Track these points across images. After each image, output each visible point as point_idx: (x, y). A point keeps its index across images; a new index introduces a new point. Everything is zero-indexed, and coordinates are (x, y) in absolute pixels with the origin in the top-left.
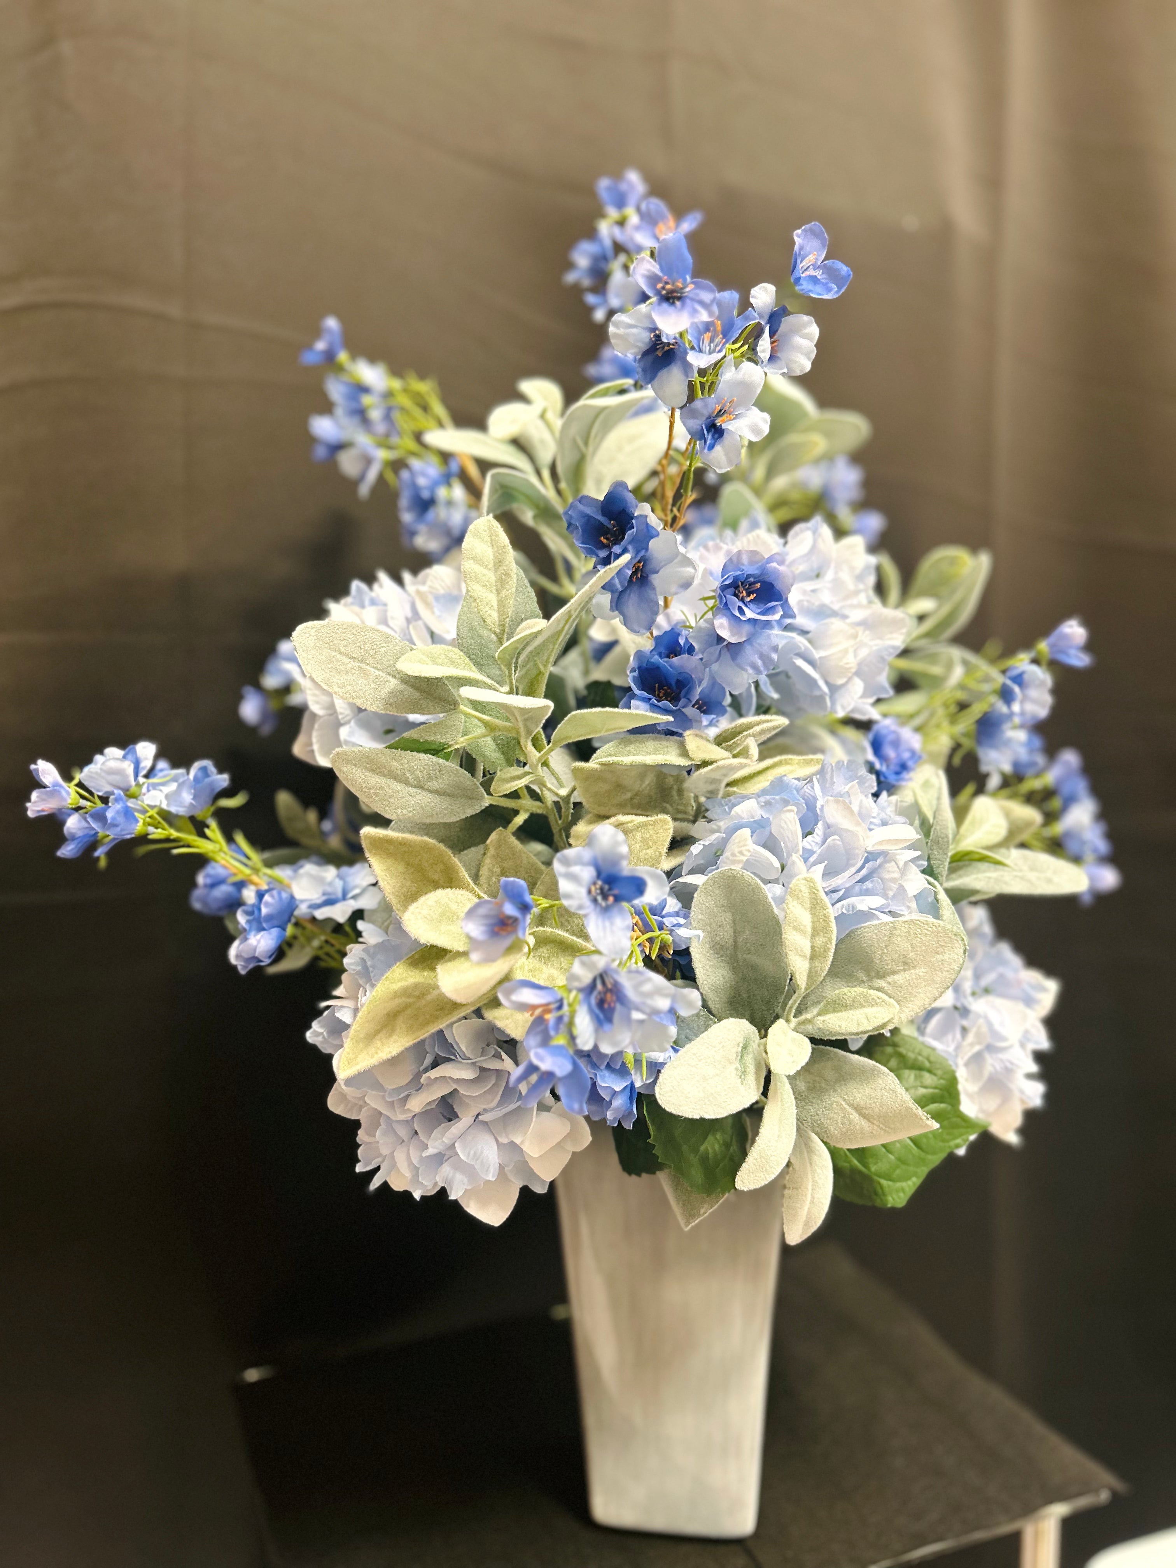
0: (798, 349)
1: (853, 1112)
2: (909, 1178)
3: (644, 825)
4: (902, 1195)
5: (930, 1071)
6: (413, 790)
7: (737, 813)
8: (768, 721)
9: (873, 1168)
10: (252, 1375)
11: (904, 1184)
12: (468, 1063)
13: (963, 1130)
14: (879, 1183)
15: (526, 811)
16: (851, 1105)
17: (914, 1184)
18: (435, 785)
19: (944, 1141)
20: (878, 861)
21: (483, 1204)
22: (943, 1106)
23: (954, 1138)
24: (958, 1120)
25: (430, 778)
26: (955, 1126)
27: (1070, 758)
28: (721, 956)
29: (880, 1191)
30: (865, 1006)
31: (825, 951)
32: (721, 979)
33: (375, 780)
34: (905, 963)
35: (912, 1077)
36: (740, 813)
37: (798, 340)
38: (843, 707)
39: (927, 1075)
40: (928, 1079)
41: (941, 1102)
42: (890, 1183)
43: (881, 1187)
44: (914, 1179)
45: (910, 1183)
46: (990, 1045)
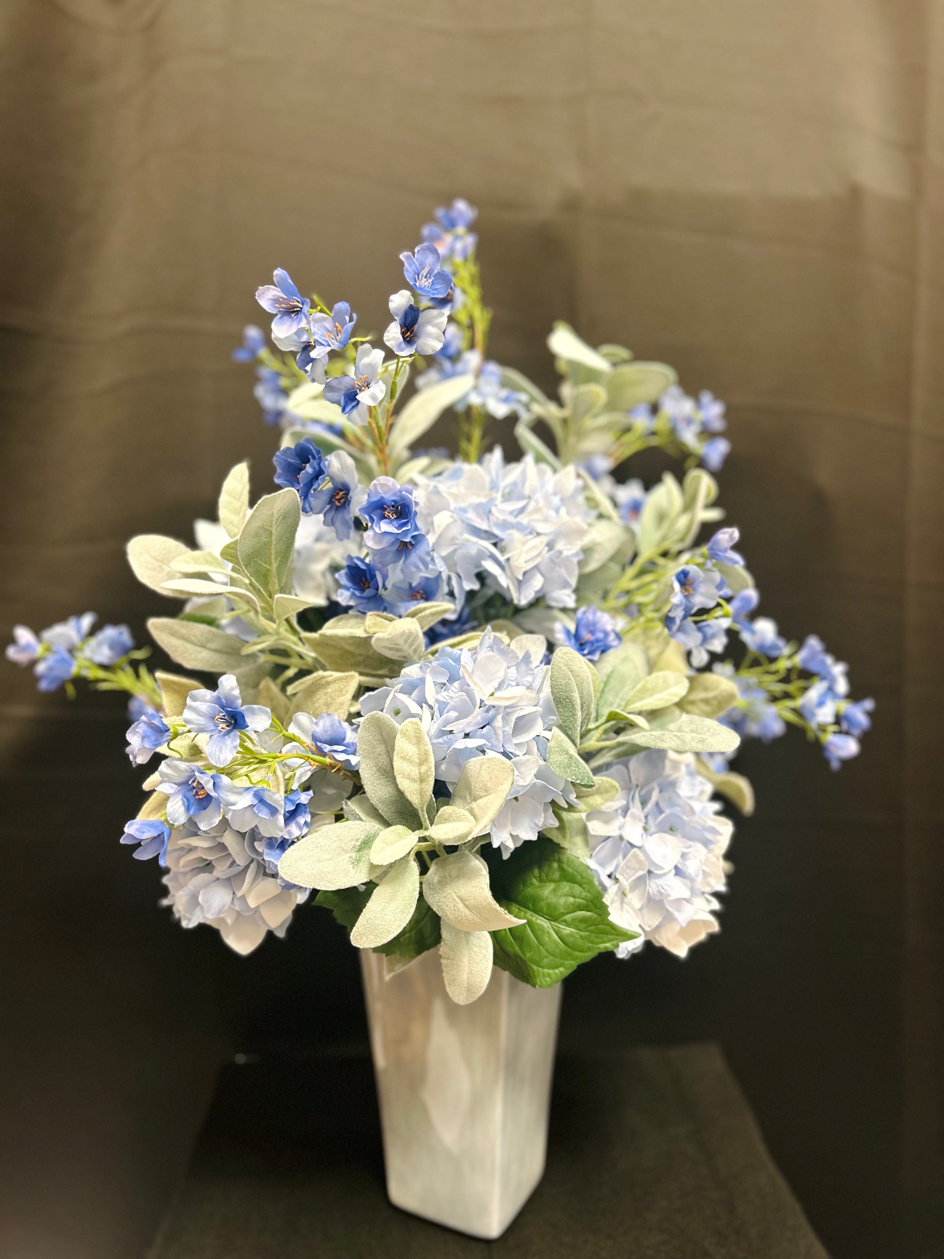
0: (430, 335)
1: (460, 902)
2: (557, 968)
3: (340, 679)
4: (548, 979)
5: (580, 885)
6: (199, 649)
7: (405, 673)
8: (434, 606)
9: (528, 955)
10: (240, 1059)
11: (551, 971)
12: (206, 837)
13: (612, 937)
14: (531, 967)
15: (296, 666)
16: (458, 897)
17: (561, 973)
18: (212, 645)
19: (592, 942)
20: (490, 712)
21: (240, 938)
22: (589, 913)
23: (604, 942)
24: (607, 928)
25: (208, 641)
26: (604, 932)
27: (814, 643)
28: (386, 778)
29: (532, 975)
30: (455, 821)
31: (427, 777)
32: (388, 794)
33: (175, 641)
34: (486, 791)
35: (568, 888)
36: (409, 673)
37: (430, 329)
38: (526, 597)
39: (576, 886)
40: (577, 889)
41: (588, 911)
42: (540, 969)
43: (533, 971)
44: (562, 969)
45: (557, 971)
46: (650, 872)
